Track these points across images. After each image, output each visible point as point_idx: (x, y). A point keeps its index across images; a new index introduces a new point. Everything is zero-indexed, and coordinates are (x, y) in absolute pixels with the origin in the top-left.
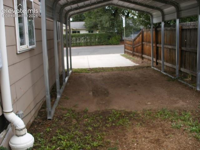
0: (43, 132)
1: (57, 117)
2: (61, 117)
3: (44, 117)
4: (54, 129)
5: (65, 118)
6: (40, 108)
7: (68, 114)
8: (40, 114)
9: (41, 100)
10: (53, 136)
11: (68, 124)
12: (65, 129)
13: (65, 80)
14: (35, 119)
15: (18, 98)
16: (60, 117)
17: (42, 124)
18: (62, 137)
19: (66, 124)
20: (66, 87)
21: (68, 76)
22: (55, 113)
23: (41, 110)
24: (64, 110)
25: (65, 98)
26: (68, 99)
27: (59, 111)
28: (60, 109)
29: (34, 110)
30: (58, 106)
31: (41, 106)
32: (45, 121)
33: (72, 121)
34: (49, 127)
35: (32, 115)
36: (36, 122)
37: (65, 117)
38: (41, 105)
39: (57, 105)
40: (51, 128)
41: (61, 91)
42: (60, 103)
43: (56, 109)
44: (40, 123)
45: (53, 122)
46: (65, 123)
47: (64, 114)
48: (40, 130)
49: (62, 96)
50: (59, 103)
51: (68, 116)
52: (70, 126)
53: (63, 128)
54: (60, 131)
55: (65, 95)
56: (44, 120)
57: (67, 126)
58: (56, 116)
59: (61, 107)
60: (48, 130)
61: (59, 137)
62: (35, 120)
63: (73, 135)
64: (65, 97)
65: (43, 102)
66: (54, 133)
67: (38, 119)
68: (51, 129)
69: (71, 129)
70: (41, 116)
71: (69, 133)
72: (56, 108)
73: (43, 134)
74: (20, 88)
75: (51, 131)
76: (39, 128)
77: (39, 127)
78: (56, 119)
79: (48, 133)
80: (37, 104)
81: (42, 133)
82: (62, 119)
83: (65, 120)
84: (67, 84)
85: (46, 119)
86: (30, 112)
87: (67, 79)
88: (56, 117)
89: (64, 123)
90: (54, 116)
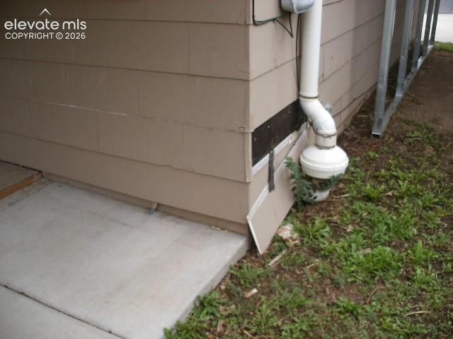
0: (361, 157)
1: (393, 135)
2: (402, 137)
3: (364, 130)
4: (383, 156)
5: (411, 140)
6: (358, 110)
7: (416, 134)
8: (356, 123)
9: (361, 96)
10: (381, 168)
11: (415, 153)
12: (408, 160)
13: (417, 62)
14: (346, 130)
15: (325, 77)
16: (398, 135)
17: (358, 143)
18: (400, 174)
19: (411, 152)
20: (417, 77)
21: (423, 56)
22: (388, 127)
23: (359, 116)
24: (408, 124)
25: (413, 101)
26: (419, 104)
27: (396, 124)
28: (402, 120)
29: (347, 110)
30: (396, 114)
31: (359, 107)
32: (365, 137)
33: (424, 149)
34: (373, 151)
35: (343, 120)
36: (347, 137)
37: (410, 137)
38: (361, 105)
39: (394, 111)
40: (377, 153)
41: (406, 84)
42: (400, 107)
43: (391, 118)
44: (355, 139)
45: (383, 143)
46: (409, 151)
47: (408, 131)
48: (354, 152)
49: (406, 95)
50: (398, 109)
51: (417, 137)
52: (420, 156)
53: (403, 158)
54: (396, 163)
55: (413, 95)
56: (363, 136)
57: (412, 155)
58: (390, 132)
59: (403, 116)
60: (372, 154)
61: (394, 173)
62: (345, 132)
63: (424, 175)
64: (413, 97)
65: (364, 99)
66: (383, 164)
67: (352, 133)
68: (377, 155)
69: (422, 164)
70: (357, 127)
71: (415, 170)
72: (392, 116)
73: (360, 161)
74: (332, 58)
75: (378, 159)
76: (354, 149)
77: (353, 146)
78: (389, 138)
79: (371, 162)
80: (354, 100)
81: (358, 159)
82: (402, 141)
83: (410, 144)
84: (419, 72)
85: (368, 134)
86: (340, 112)
87: (420, 61)
88: (390, 134)
89: (405, 150)
90: (385, 133)
